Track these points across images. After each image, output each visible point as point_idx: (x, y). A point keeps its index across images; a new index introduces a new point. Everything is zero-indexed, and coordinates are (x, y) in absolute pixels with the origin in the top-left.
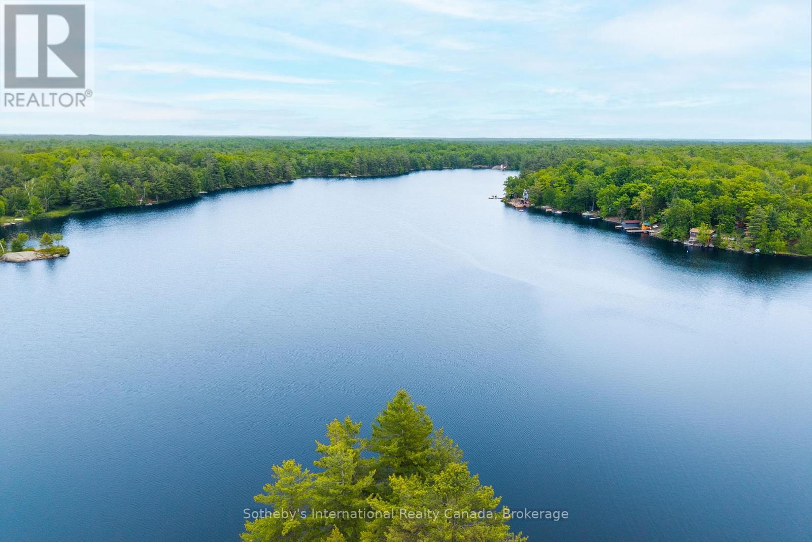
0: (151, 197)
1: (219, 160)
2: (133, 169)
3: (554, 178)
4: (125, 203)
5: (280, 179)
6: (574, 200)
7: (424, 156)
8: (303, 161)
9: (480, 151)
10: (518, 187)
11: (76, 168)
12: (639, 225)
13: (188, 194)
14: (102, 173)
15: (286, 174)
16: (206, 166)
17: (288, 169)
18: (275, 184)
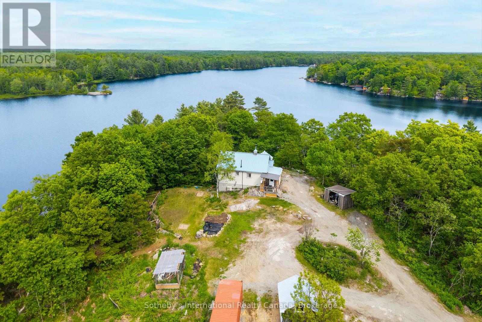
0: (136, 76)
1: (166, 59)
2: (128, 62)
3: (330, 68)
4: (125, 78)
5: (195, 70)
6: (337, 78)
7: (271, 59)
8: (207, 61)
9: (303, 57)
10: (313, 72)
11: (102, 61)
12: (362, 88)
13: (152, 75)
14: (114, 64)
15: (198, 68)
16: (159, 62)
17: (199, 65)
18: (193, 72)
